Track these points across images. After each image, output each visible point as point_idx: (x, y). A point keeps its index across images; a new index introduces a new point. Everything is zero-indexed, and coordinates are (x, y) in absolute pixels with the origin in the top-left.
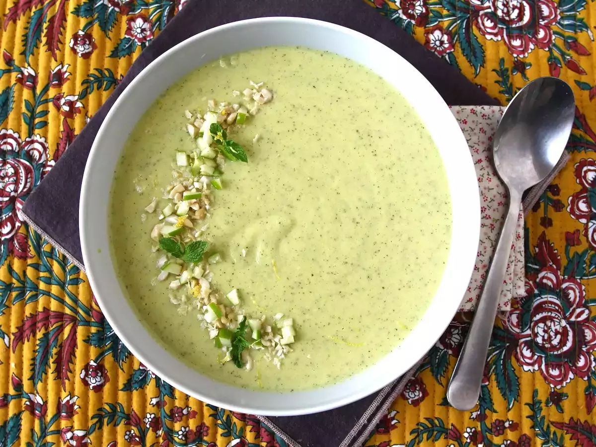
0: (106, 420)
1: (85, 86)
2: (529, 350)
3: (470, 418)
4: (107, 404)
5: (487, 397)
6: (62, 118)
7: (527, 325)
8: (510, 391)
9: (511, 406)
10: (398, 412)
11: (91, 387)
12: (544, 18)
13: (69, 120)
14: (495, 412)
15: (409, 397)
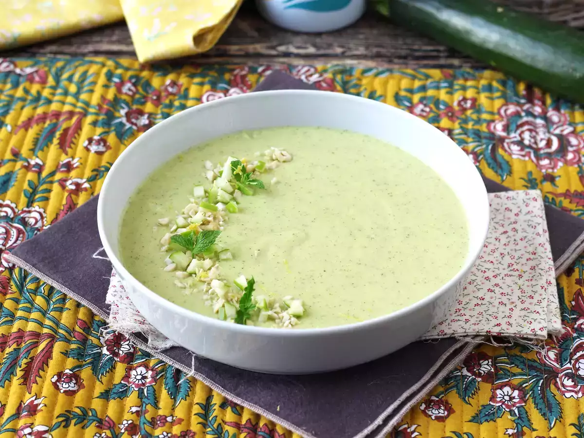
0: (73, 421)
1: (95, 173)
2: (570, 380)
3: (505, 434)
4: (78, 407)
5: (524, 415)
6: (66, 194)
7: (566, 360)
8: (551, 412)
9: (552, 425)
10: (419, 425)
11: (62, 391)
12: (572, 146)
13: (73, 196)
14: (534, 430)
15: (432, 414)
